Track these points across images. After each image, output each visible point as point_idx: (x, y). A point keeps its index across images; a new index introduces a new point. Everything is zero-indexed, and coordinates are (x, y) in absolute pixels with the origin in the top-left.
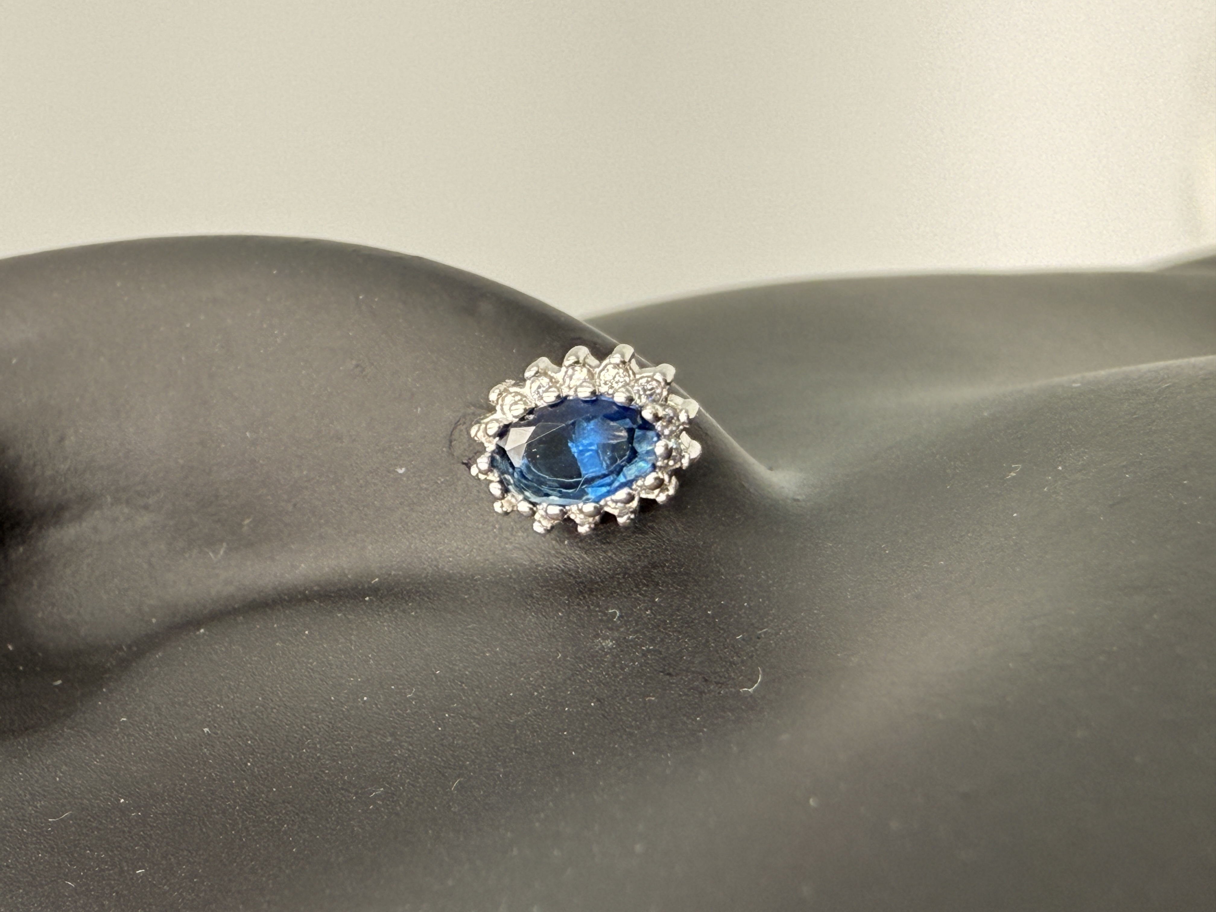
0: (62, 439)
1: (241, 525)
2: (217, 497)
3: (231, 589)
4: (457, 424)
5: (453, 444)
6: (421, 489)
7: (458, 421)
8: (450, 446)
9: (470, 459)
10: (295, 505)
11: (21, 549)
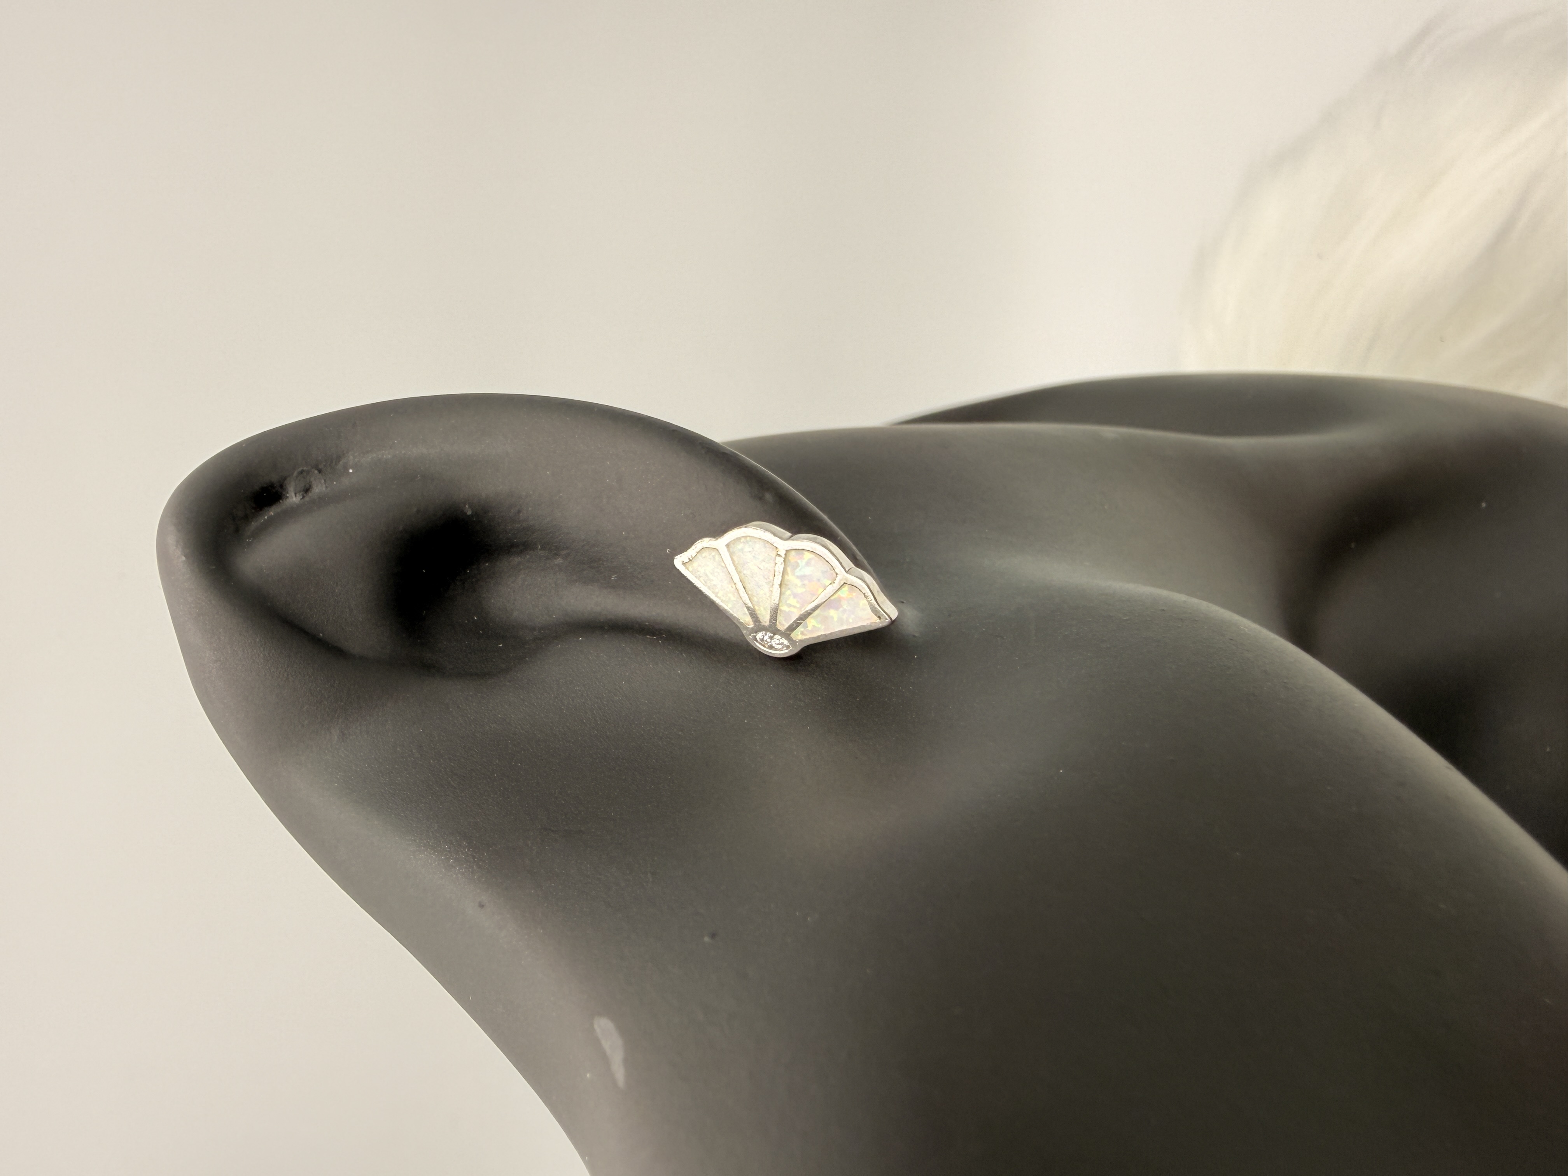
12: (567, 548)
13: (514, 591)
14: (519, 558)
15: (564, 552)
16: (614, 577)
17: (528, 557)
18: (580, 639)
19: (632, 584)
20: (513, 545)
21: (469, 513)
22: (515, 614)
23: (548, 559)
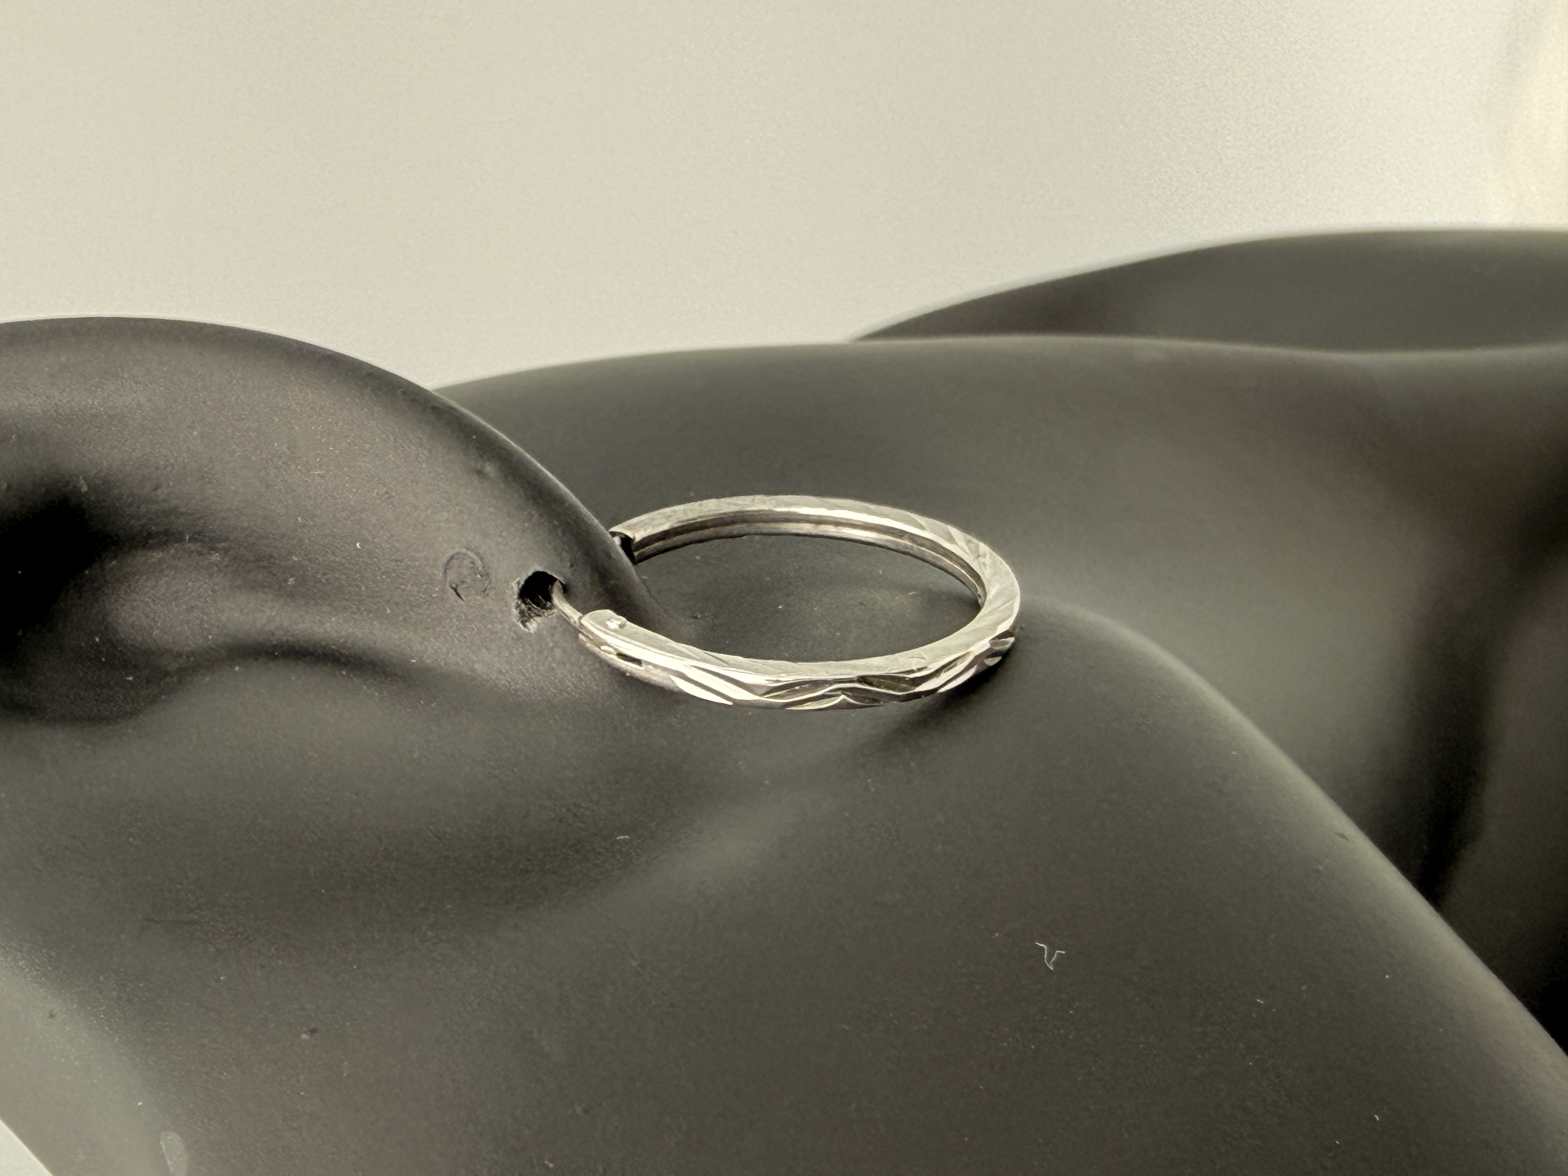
0: (156, 489)
1: (286, 581)
2: (271, 557)
3: (272, 627)
4: (452, 557)
5: (448, 571)
6: (421, 597)
7: (454, 556)
8: (445, 572)
9: (457, 586)
10: (327, 580)
11: (114, 562)
12: (227, 539)
13: (153, 601)
14: (161, 555)
15: (219, 546)
16: (291, 581)
17: (173, 551)
18: (237, 669)
19: (316, 591)
20: (150, 535)
21: (85, 489)
22: (156, 632)
23: (200, 553)
